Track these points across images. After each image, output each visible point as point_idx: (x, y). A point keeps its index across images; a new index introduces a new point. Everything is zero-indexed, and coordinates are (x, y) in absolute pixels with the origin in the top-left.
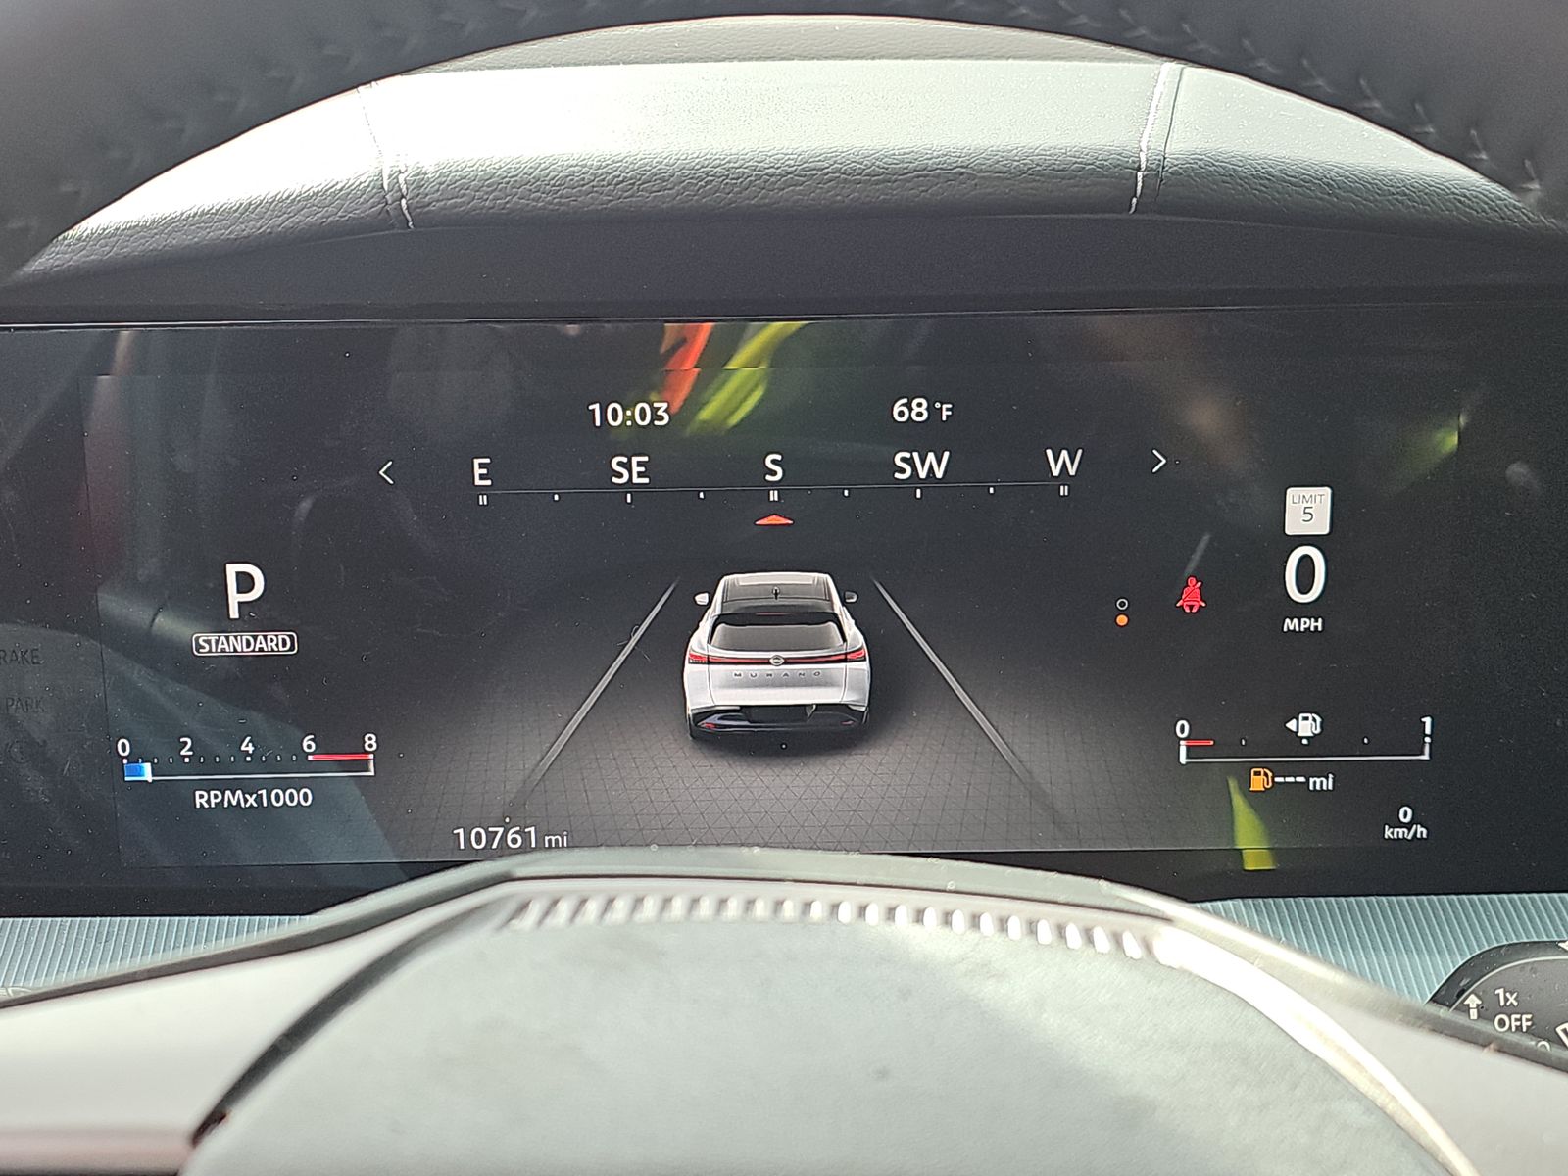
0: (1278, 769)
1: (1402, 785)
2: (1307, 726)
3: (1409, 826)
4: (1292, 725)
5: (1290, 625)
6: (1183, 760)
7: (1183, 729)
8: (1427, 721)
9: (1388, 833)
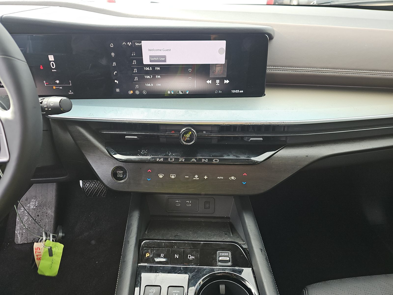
0: (56, 86)
1: (69, 88)
2: (58, 82)
3: (71, 92)
4: (56, 82)
5: (53, 70)
6: (46, 85)
7: (45, 82)
8: (70, 81)
9: (69, 93)
